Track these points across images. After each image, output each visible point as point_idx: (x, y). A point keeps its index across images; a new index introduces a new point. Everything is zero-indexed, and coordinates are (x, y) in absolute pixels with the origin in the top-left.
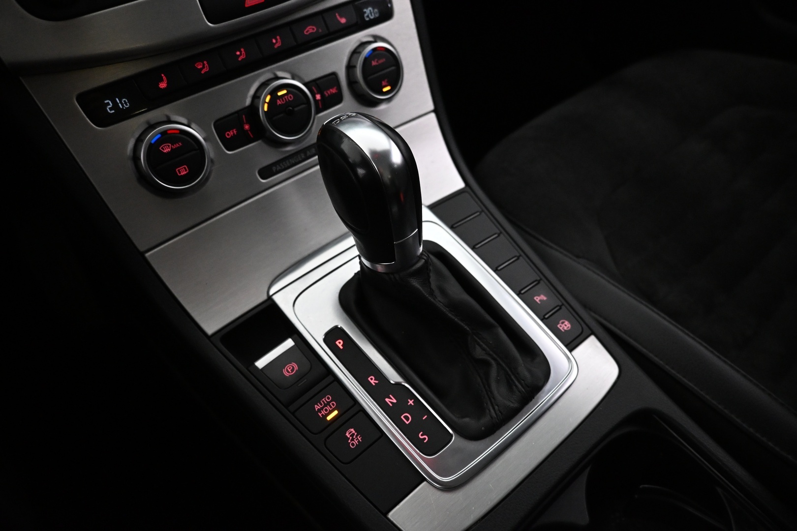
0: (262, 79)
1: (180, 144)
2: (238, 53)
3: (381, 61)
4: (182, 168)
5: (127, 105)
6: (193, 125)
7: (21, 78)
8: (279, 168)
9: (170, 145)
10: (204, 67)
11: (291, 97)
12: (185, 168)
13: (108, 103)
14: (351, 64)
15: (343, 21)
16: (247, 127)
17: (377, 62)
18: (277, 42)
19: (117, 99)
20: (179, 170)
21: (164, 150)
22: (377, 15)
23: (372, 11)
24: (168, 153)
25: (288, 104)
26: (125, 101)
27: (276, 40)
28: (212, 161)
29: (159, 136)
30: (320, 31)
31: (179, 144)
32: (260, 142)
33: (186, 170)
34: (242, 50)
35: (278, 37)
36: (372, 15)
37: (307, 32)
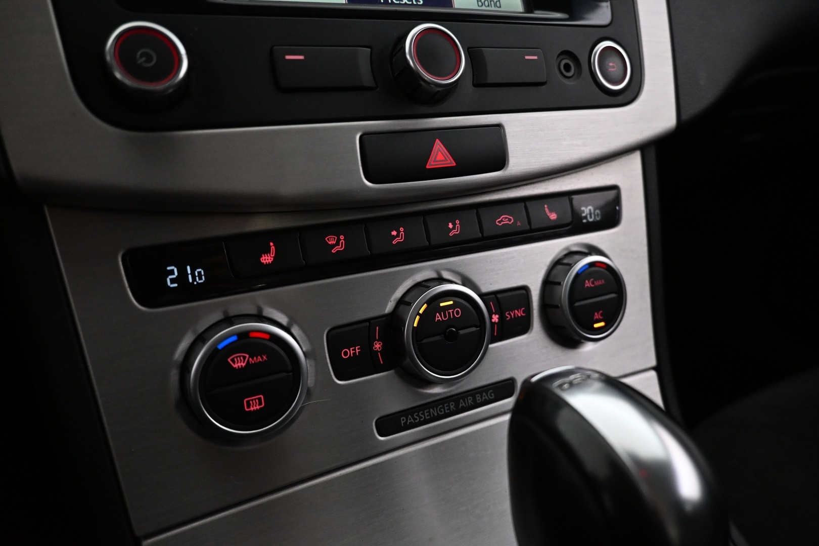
0: (419, 277)
1: (265, 357)
2: (394, 233)
3: (599, 283)
4: (255, 399)
5: (200, 278)
6: (295, 330)
7: (46, 209)
8: (410, 420)
9: (247, 356)
10: (337, 244)
11: (458, 313)
12: (260, 399)
13: (173, 270)
14: (551, 279)
15: (553, 216)
16: (378, 346)
17: (593, 283)
18: (454, 228)
19: (188, 268)
20: (248, 402)
21: (234, 362)
22: (598, 219)
23: (592, 211)
24: (241, 369)
25: (452, 322)
26: (199, 273)
27: (454, 224)
28: (309, 392)
29: (234, 338)
30: (519, 224)
31: (262, 358)
32: (392, 372)
33: (260, 404)
34: (402, 229)
35: (457, 222)
36: (591, 217)
37: (500, 222)
